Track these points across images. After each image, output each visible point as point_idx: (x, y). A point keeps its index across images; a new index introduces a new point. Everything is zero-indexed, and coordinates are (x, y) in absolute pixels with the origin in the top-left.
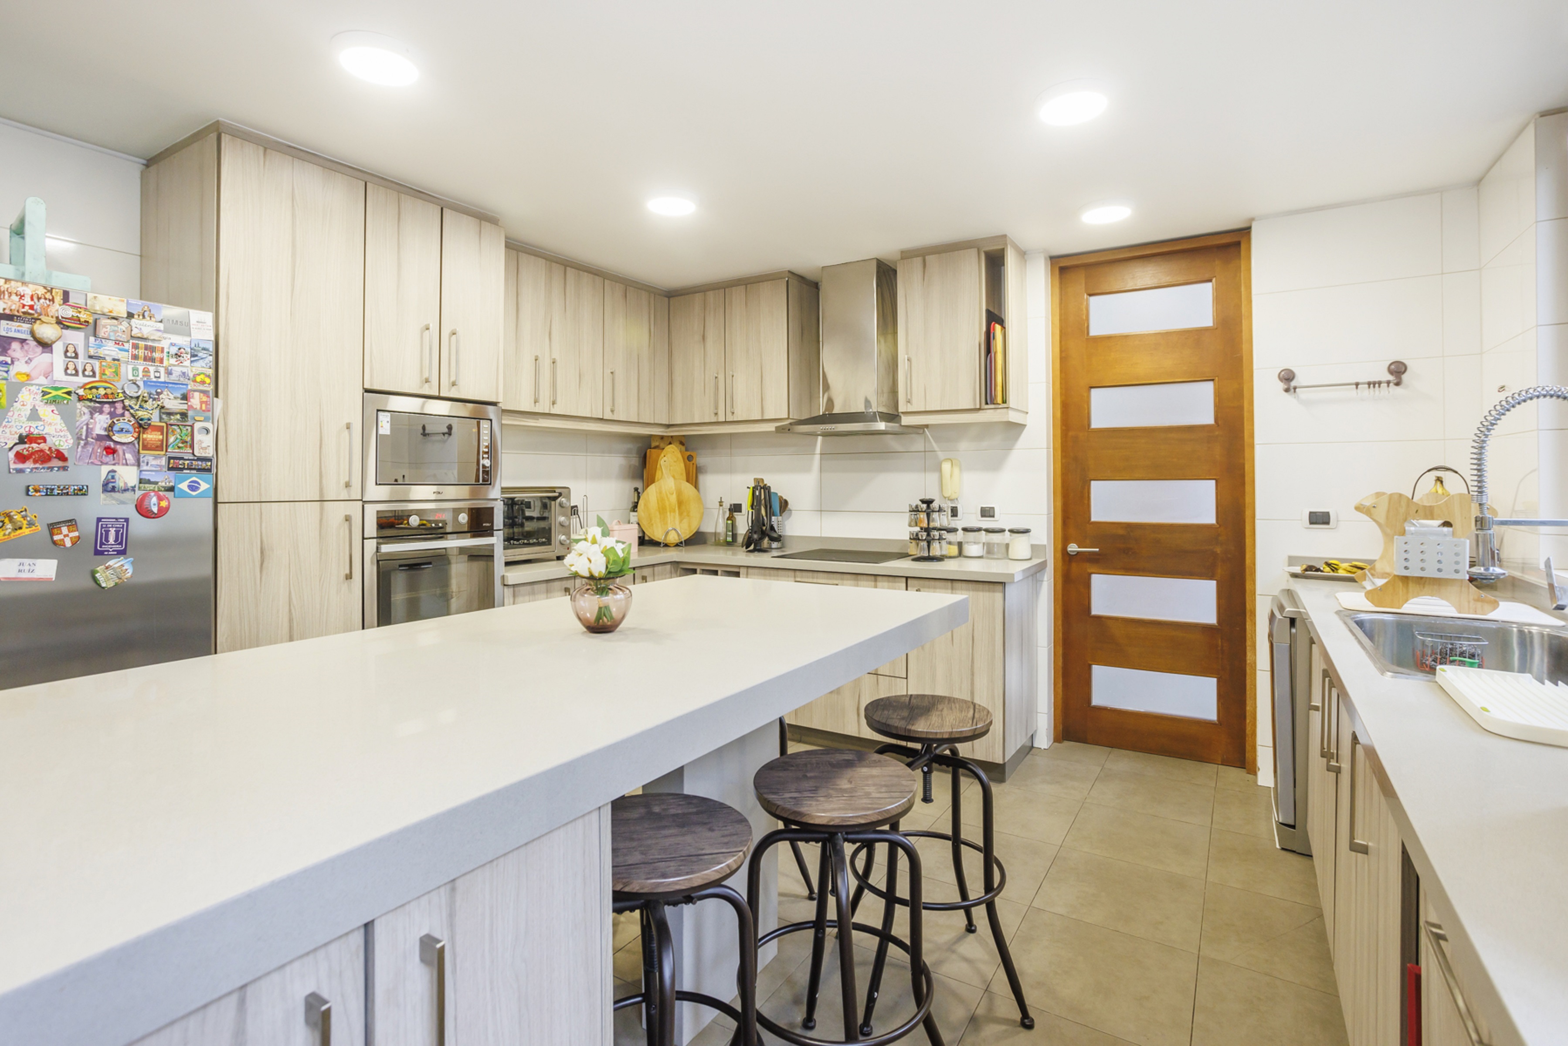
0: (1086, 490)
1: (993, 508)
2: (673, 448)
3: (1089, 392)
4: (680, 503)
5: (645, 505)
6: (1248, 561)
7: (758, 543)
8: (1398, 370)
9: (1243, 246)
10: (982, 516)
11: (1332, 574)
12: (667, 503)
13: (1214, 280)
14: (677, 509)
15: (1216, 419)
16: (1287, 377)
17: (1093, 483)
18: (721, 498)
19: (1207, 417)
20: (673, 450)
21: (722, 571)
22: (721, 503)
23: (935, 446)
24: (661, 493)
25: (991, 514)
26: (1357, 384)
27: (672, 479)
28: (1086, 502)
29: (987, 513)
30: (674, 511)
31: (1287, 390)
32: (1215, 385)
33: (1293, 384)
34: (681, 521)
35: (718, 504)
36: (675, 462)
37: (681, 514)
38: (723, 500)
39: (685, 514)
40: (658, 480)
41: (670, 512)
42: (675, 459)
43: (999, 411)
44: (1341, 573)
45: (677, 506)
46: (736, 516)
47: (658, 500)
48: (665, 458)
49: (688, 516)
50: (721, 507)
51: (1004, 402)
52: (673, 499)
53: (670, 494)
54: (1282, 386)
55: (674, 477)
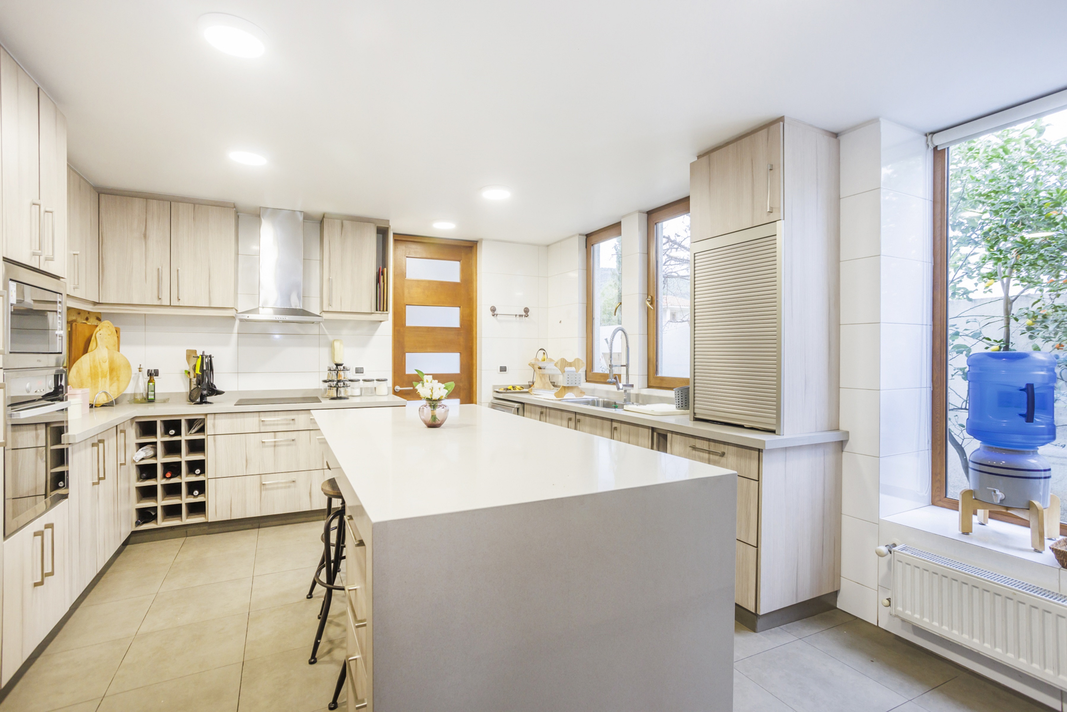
0: (404, 358)
1: (363, 368)
2: (108, 323)
3: (405, 307)
4: (112, 370)
5: (78, 372)
6: (474, 389)
7: (203, 397)
8: (526, 311)
9: (475, 248)
10: (356, 373)
11: (514, 391)
12: (100, 370)
13: (461, 261)
14: (108, 374)
15: (461, 325)
16: (493, 310)
17: (407, 354)
18: (140, 365)
19: (456, 324)
20: (108, 325)
21: (161, 421)
22: (140, 370)
23: (327, 332)
24: (94, 361)
25: (362, 372)
26: (516, 315)
27: (106, 350)
28: (404, 364)
29: (359, 371)
30: (105, 377)
31: (493, 315)
32: (460, 310)
33: (495, 313)
34: (111, 385)
35: (138, 370)
36: (109, 335)
37: (111, 379)
38: (142, 367)
39: (115, 379)
40: (92, 351)
41: (102, 377)
42: (110, 333)
43: (383, 315)
44: (517, 390)
45: (108, 372)
46: (155, 379)
47: (91, 367)
48: (101, 332)
49: (118, 380)
50: (141, 373)
51: (387, 310)
52: (106, 366)
53: (103, 362)
54: (491, 313)
55: (107, 347)
